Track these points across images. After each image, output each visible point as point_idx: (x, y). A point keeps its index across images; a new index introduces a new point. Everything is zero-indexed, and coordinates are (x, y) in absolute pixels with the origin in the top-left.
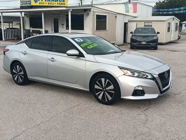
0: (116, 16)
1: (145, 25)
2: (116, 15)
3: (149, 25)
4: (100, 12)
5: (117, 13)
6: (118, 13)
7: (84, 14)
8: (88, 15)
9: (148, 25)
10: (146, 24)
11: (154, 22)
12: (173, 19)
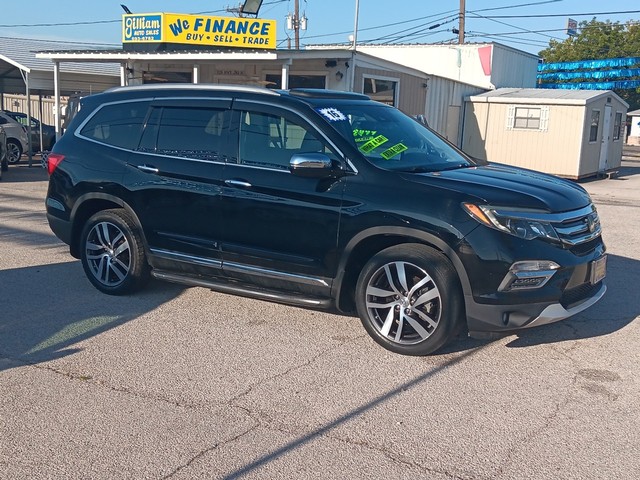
0: (425, 86)
1: (516, 118)
2: (423, 82)
3: (531, 118)
4: (376, 72)
5: (427, 74)
6: (433, 75)
7: (325, 77)
8: (339, 77)
9: (528, 118)
10: (522, 113)
11: (545, 108)
12: (609, 100)
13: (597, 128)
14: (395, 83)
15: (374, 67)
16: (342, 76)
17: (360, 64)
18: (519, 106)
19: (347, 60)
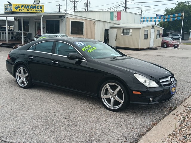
0: (94, 23)
1: (123, 32)
4: (75, 19)
5: (95, 20)
6: (97, 20)
8: (62, 21)
9: (127, 32)
10: (125, 31)
11: (131, 29)
12: (153, 27)
13: (148, 35)
14: (83, 22)
15: (73, 18)
17: (68, 17)
18: (124, 29)
19: (64, 16)
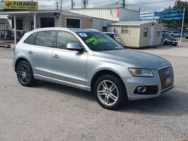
1: (122, 30)
2: (91, 19)
4: (71, 16)
6: (94, 18)
7: (54, 18)
8: (57, 18)
9: (125, 30)
11: (130, 27)
12: (153, 24)
13: (147, 33)
15: (69, 15)
16: (58, 18)
17: (63, 14)
18: (123, 26)
19: (59, 13)
